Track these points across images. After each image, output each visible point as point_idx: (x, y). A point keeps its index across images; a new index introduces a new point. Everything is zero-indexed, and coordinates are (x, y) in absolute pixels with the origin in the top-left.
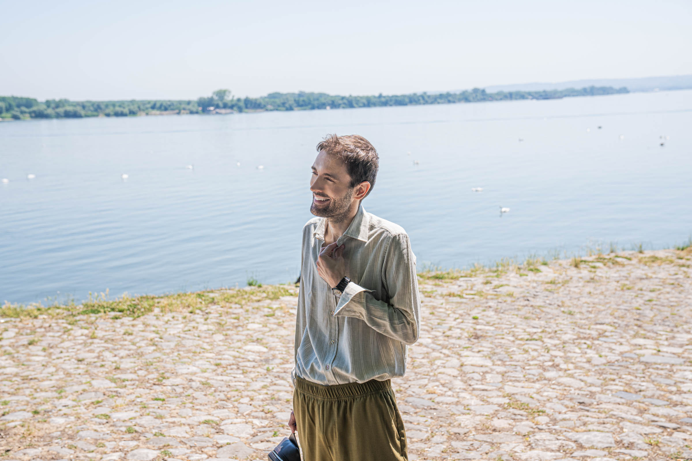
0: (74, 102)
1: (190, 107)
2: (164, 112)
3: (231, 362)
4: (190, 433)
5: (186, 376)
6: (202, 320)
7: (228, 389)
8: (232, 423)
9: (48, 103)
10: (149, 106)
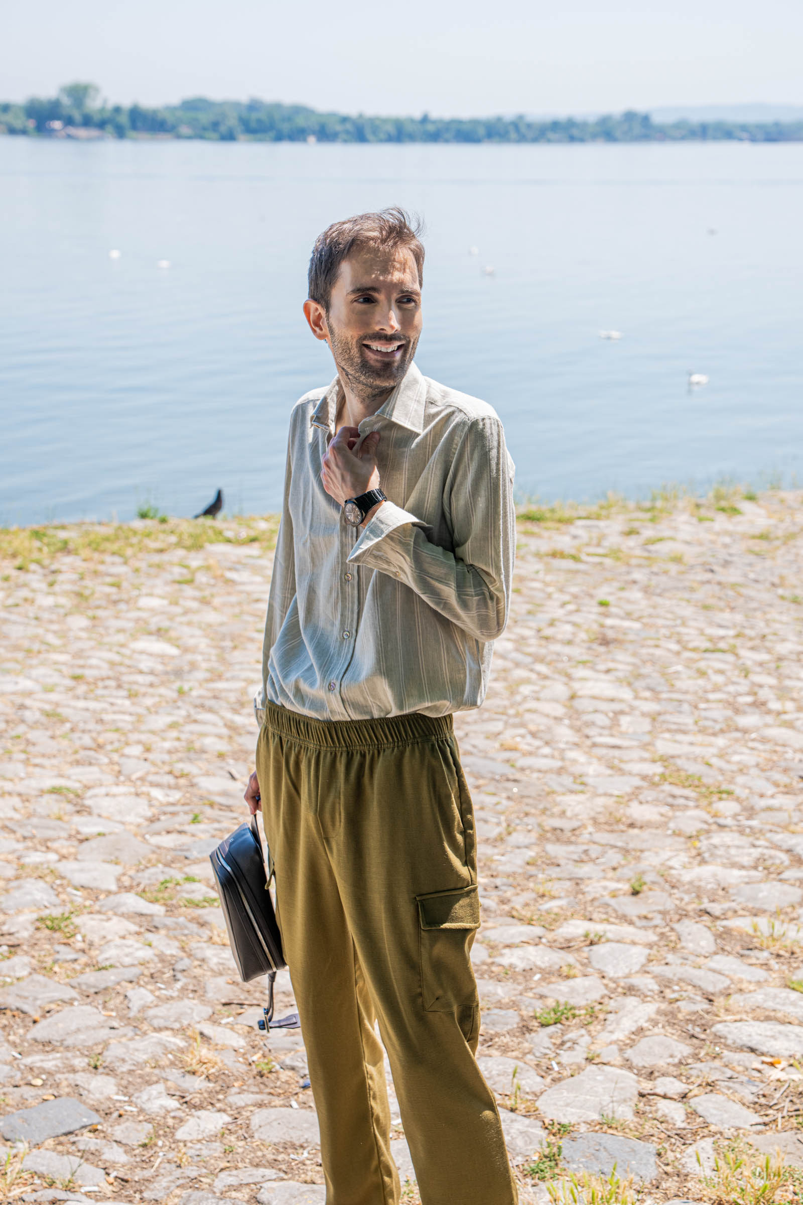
4: (23, 811)
5: (12, 697)
7: (99, 727)
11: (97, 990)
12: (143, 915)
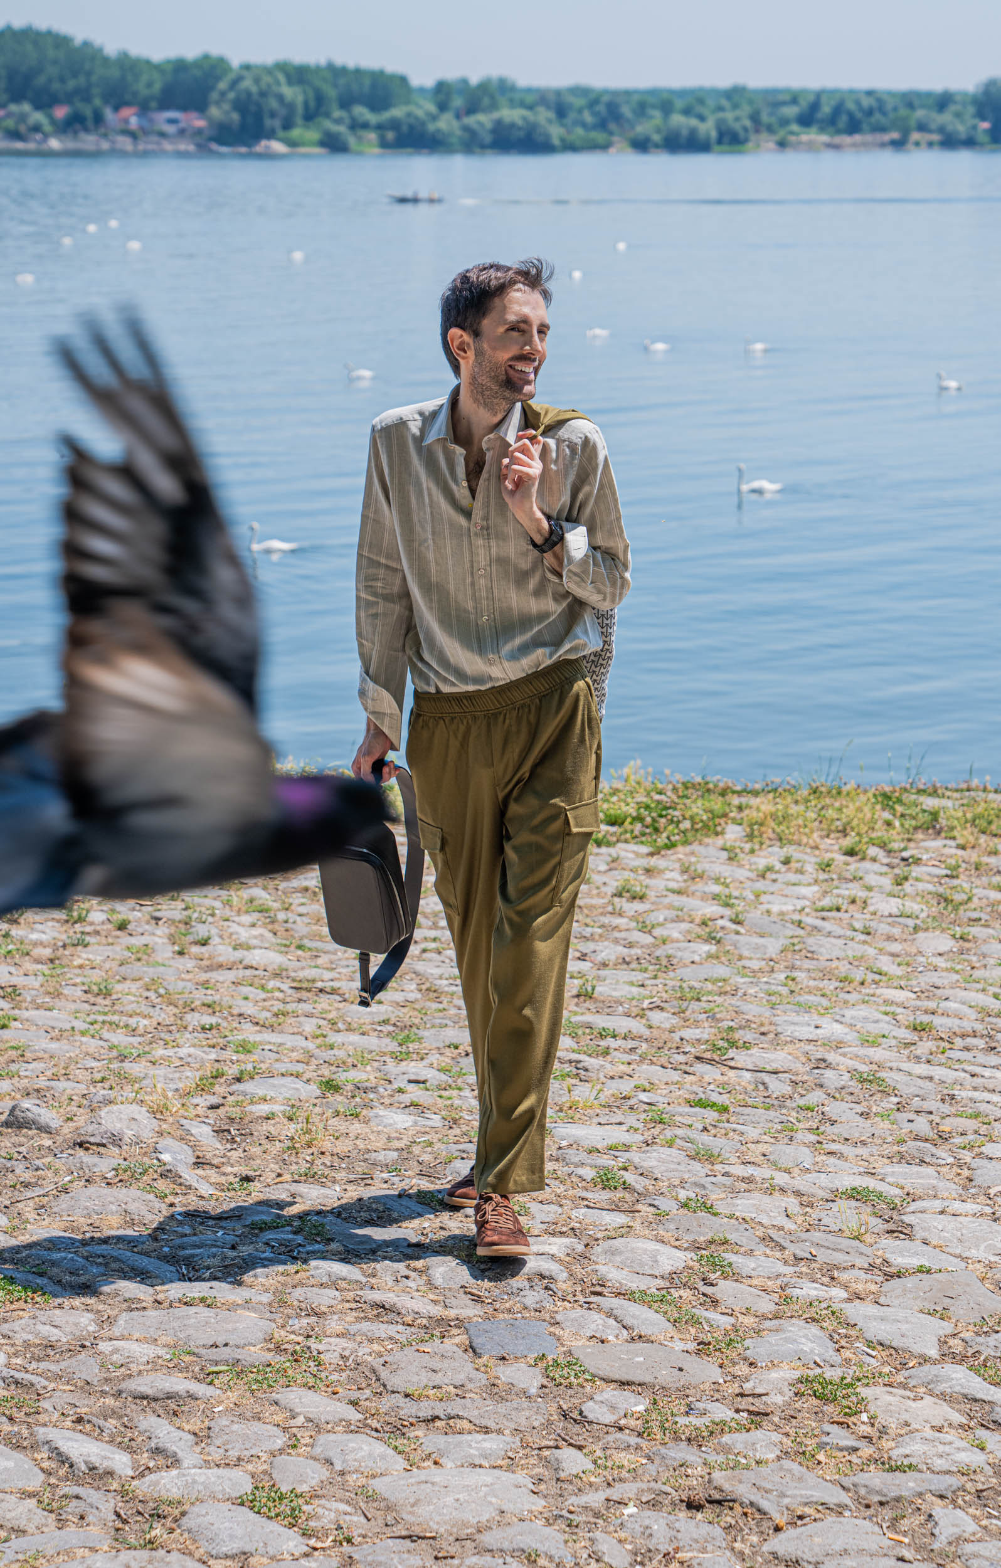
0: (529, 90)
1: (945, 118)
2: (847, 139)
3: (967, 1026)
4: (800, 1219)
5: (808, 1048)
6: (887, 882)
7: (946, 1109)
8: (942, 1213)
9: (442, 93)
10: (791, 111)
11: (883, 1499)
12: (976, 1400)
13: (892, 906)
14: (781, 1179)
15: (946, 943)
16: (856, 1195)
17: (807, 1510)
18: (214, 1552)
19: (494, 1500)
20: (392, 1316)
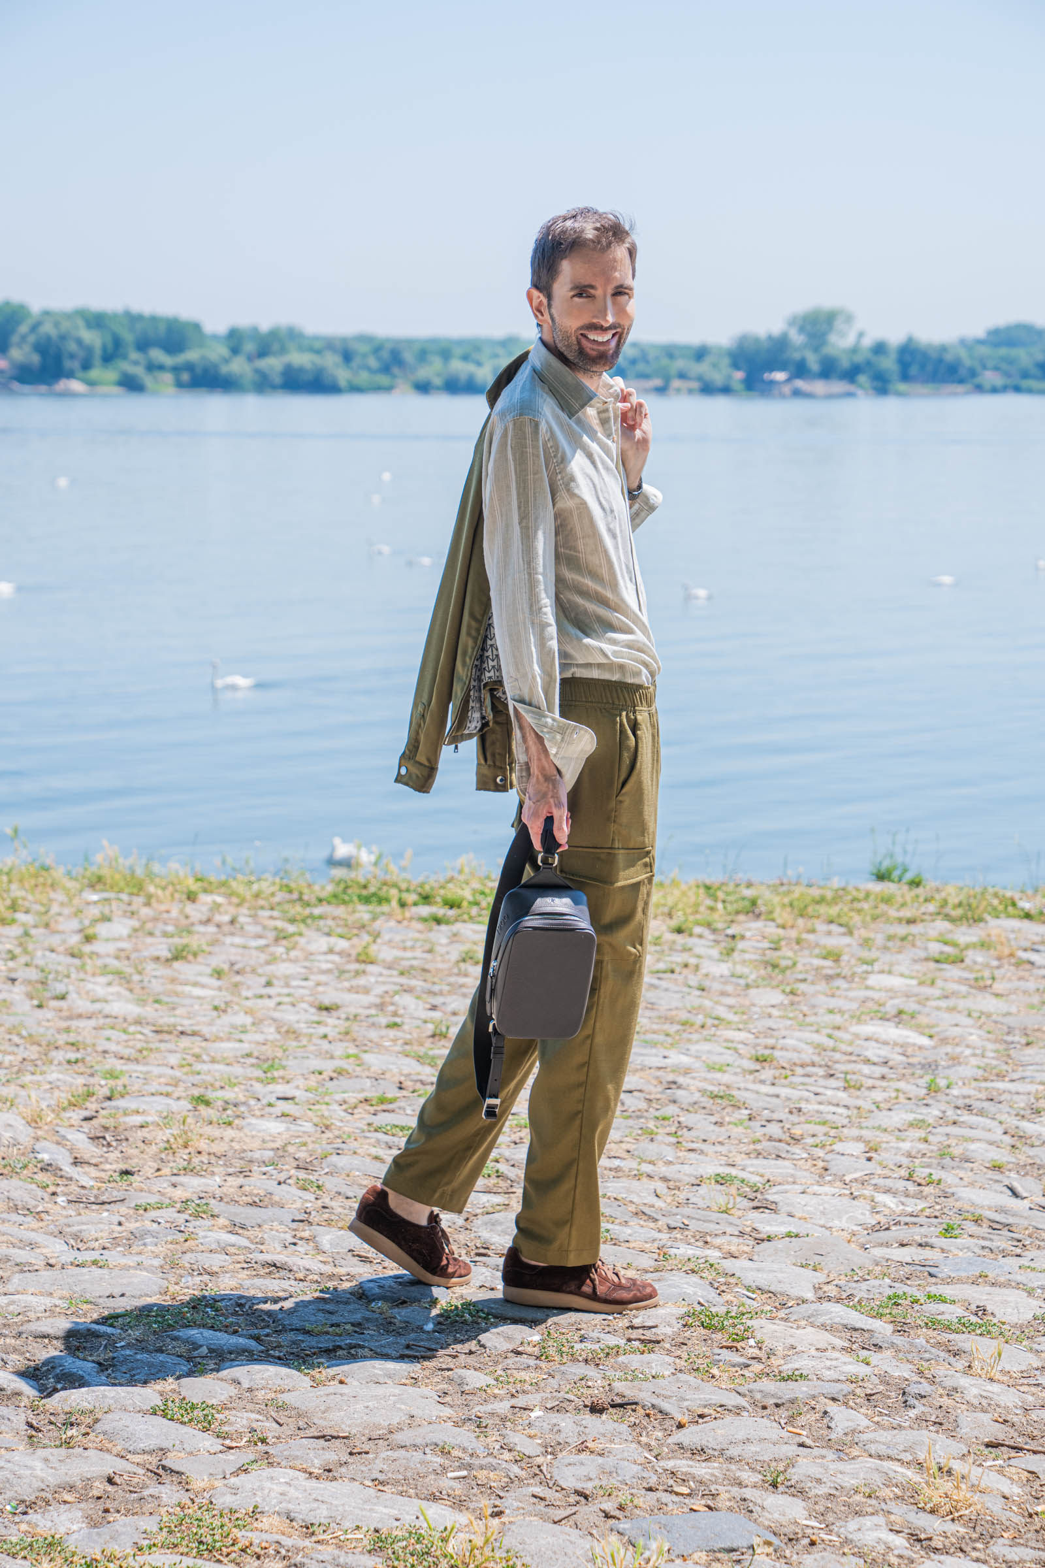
3: (806, 1058)
4: (669, 1199)
6: (715, 953)
7: (795, 1118)
8: (803, 1193)
11: (779, 1402)
12: (855, 1330)
13: (724, 969)
14: (646, 1168)
15: (776, 997)
16: (721, 1180)
17: (706, 1411)
18: (131, 1448)
19: (403, 1407)
20: (283, 1273)
